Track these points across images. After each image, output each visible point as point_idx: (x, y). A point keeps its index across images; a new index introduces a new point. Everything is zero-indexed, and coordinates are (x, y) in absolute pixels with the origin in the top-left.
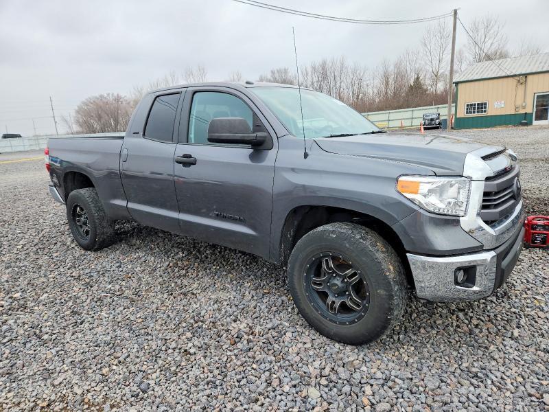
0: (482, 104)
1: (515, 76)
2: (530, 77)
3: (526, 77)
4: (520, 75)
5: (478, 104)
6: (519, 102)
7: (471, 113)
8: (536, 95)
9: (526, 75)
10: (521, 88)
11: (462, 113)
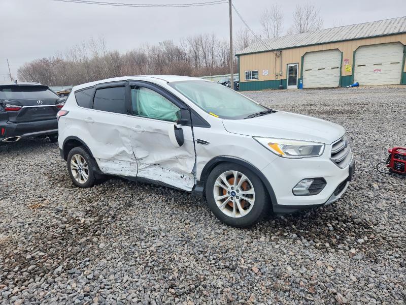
0: (255, 72)
1: (274, 50)
2: (284, 52)
3: (281, 51)
4: (277, 50)
5: (253, 72)
6: (278, 71)
7: (248, 78)
8: (288, 65)
9: (281, 50)
10: (278, 60)
11: (243, 79)
